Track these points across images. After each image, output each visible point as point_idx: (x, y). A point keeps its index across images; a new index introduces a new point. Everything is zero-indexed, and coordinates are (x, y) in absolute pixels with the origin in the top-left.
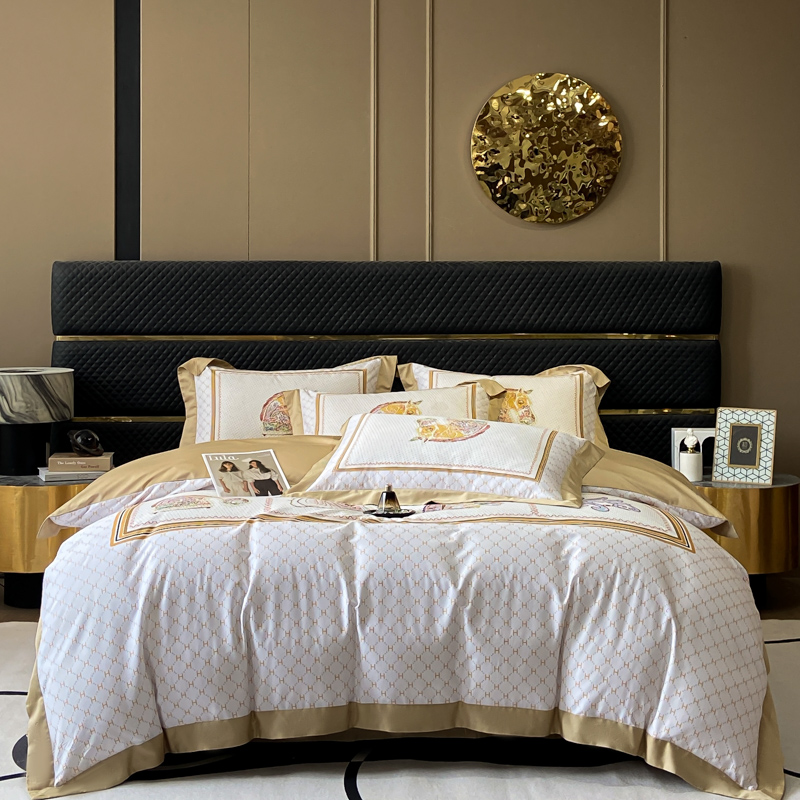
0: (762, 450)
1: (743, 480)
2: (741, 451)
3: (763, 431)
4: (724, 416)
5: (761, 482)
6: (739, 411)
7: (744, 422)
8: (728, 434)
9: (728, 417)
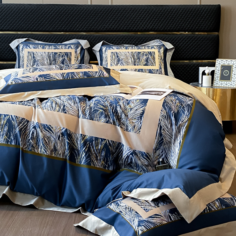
0: (233, 74)
1: (225, 86)
2: (225, 75)
3: (233, 68)
4: (218, 62)
5: (232, 86)
6: (224, 60)
7: (226, 64)
8: (220, 69)
9: (220, 62)
